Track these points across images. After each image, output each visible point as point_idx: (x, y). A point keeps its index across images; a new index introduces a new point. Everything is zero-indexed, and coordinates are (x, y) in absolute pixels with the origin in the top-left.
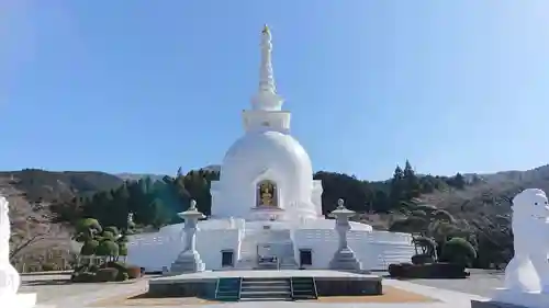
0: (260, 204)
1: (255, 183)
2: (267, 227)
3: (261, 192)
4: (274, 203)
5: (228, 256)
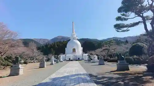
0: (73, 52)
1: (72, 48)
2: (74, 55)
5: (70, 59)
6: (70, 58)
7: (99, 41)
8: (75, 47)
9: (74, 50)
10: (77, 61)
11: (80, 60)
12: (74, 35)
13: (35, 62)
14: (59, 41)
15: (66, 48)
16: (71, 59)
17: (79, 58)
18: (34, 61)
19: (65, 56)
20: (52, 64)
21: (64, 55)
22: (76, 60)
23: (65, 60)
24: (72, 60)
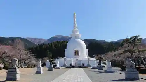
0: (75, 55)
1: (74, 50)
2: (77, 59)
3: (75, 52)
4: (78, 54)
5: (71, 65)
6: (71, 63)
7: (108, 43)
8: (78, 49)
9: (77, 53)
10: (81, 69)
11: (85, 67)
12: (76, 31)
13: (22, 68)
14: (57, 41)
15: (65, 50)
16: (73, 65)
17: (83, 64)
18: (21, 66)
19: (65, 60)
20: (38, 72)
21: (63, 59)
22: (80, 67)
23: (64, 66)
24: (73, 67)
